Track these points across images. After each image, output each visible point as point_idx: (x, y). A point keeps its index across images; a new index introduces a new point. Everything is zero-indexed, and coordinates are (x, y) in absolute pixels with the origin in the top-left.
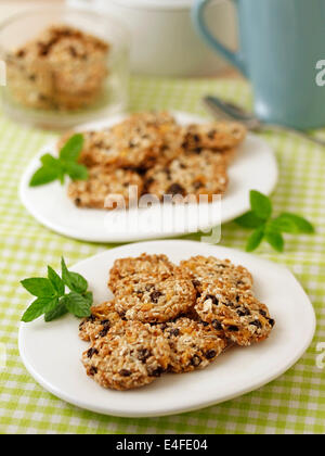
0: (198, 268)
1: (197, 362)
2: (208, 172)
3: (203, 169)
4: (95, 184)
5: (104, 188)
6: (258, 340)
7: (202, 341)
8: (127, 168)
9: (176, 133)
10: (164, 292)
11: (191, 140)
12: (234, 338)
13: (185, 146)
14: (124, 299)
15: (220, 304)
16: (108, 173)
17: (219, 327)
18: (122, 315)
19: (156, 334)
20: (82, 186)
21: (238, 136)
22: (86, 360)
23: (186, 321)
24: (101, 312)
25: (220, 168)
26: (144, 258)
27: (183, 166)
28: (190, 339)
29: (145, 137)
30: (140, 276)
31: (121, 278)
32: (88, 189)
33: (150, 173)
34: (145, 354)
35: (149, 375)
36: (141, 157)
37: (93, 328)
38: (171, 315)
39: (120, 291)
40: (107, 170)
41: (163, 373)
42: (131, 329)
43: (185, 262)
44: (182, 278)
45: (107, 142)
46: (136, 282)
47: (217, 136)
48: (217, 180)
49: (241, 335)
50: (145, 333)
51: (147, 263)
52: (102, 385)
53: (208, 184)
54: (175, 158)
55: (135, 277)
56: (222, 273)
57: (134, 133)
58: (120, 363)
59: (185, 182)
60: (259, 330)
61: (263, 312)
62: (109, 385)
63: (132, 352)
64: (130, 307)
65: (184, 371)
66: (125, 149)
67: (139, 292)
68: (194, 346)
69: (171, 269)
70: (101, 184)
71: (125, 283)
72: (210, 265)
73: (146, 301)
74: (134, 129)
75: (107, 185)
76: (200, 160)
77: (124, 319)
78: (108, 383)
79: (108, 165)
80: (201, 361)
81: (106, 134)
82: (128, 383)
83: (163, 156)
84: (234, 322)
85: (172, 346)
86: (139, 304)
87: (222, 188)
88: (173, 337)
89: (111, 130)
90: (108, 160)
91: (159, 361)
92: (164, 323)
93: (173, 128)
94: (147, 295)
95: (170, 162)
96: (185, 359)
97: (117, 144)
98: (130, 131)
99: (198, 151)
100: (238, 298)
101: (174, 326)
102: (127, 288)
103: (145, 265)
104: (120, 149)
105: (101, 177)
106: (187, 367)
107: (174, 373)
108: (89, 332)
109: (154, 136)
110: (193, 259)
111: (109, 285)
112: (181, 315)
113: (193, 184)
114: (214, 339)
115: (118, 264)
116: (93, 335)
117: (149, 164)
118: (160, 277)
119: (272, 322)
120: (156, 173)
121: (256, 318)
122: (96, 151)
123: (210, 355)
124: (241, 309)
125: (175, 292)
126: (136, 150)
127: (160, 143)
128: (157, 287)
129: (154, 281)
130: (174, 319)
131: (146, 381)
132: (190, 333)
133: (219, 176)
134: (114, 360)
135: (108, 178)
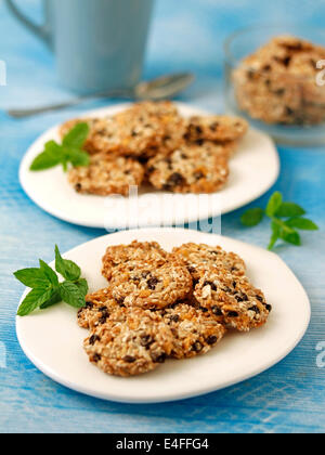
0: (192, 255)
1: (199, 348)
2: (209, 163)
3: (204, 160)
4: (96, 170)
5: (106, 175)
6: (257, 325)
7: (203, 326)
8: (128, 156)
9: (179, 124)
10: (161, 278)
11: (193, 131)
12: (234, 324)
13: (186, 136)
14: (121, 286)
15: (219, 291)
16: (109, 160)
17: (219, 313)
18: (120, 302)
19: (157, 320)
20: (83, 172)
21: (240, 130)
22: (89, 347)
23: (184, 307)
24: (98, 299)
25: (222, 160)
26: (135, 245)
27: (184, 157)
28: (191, 325)
29: (148, 126)
30: (134, 263)
31: (114, 265)
32: (89, 176)
33: (151, 162)
34: (148, 341)
35: (154, 361)
36: (143, 146)
37: (92, 315)
38: (169, 301)
39: (117, 278)
40: (108, 157)
41: (166, 358)
42: (132, 315)
43: (178, 249)
44: (177, 265)
45: (110, 130)
46: (131, 269)
47: (219, 128)
48: (218, 171)
49: (241, 321)
50: (146, 319)
51: (139, 249)
52: (106, 372)
53: (209, 175)
54: (177, 148)
55: (130, 264)
56: (215, 260)
57: (136, 122)
58: (124, 349)
59: (186, 172)
60: (258, 315)
61: (260, 298)
62: (114, 372)
63: (135, 338)
64: (128, 293)
65: (185, 356)
66: (128, 138)
67: (135, 279)
68: (195, 331)
69: (164, 256)
70: (101, 171)
71: (120, 270)
72: (203, 252)
73: (143, 288)
74: (137, 118)
75: (108, 172)
76: (202, 151)
77: (123, 305)
78: (113, 370)
79: (110, 152)
80: (203, 346)
81: (109, 121)
82: (133, 369)
83: (165, 145)
84: (233, 308)
85: (173, 331)
86: (136, 291)
87: (222, 179)
88: (173, 323)
89: (114, 119)
90: (110, 147)
91: (163, 347)
92: (163, 309)
93: (176, 119)
94: (143, 282)
95: (171, 152)
96: (188, 344)
97: (119, 132)
98: (132, 120)
99: (200, 142)
100: (234, 284)
101: (173, 312)
102: (123, 275)
103: (138, 252)
104: (122, 137)
105: (102, 164)
106: (189, 352)
107: (177, 359)
108: (88, 319)
109: (156, 126)
110: (184, 245)
111: (103, 272)
112: (179, 301)
113: (194, 174)
114: (215, 325)
115: (111, 251)
116: (92, 322)
117: (150, 153)
118: (155, 264)
119: (269, 307)
120: (157, 162)
121: (254, 303)
122: (98, 138)
123: (211, 340)
124: (239, 295)
125: (171, 279)
126: (138, 139)
127: (162, 133)
128: (153, 274)
129: (149, 267)
130: (172, 306)
131: (151, 367)
132: (190, 319)
133: (220, 167)
134: (117, 346)
135: (109, 165)
